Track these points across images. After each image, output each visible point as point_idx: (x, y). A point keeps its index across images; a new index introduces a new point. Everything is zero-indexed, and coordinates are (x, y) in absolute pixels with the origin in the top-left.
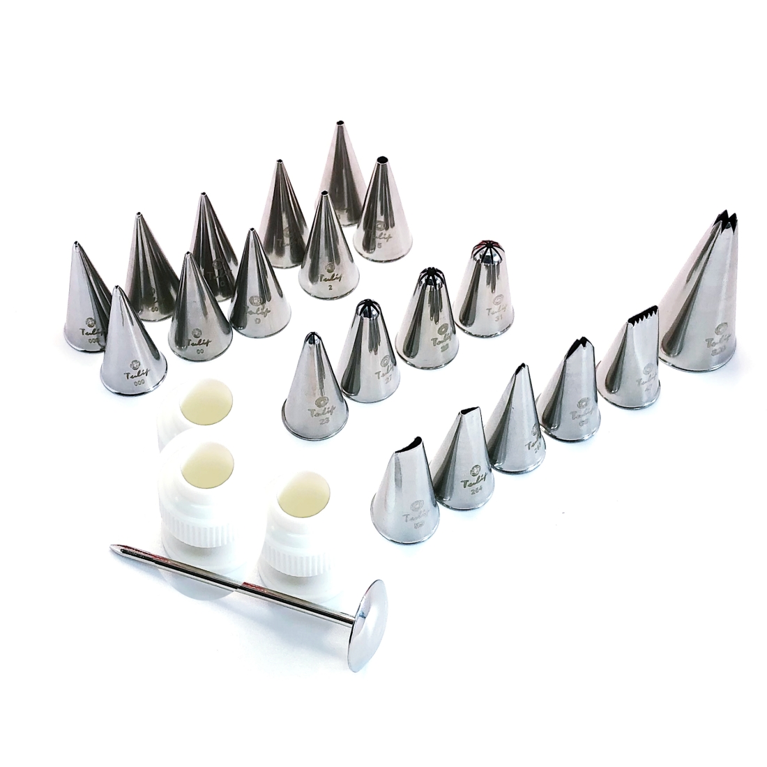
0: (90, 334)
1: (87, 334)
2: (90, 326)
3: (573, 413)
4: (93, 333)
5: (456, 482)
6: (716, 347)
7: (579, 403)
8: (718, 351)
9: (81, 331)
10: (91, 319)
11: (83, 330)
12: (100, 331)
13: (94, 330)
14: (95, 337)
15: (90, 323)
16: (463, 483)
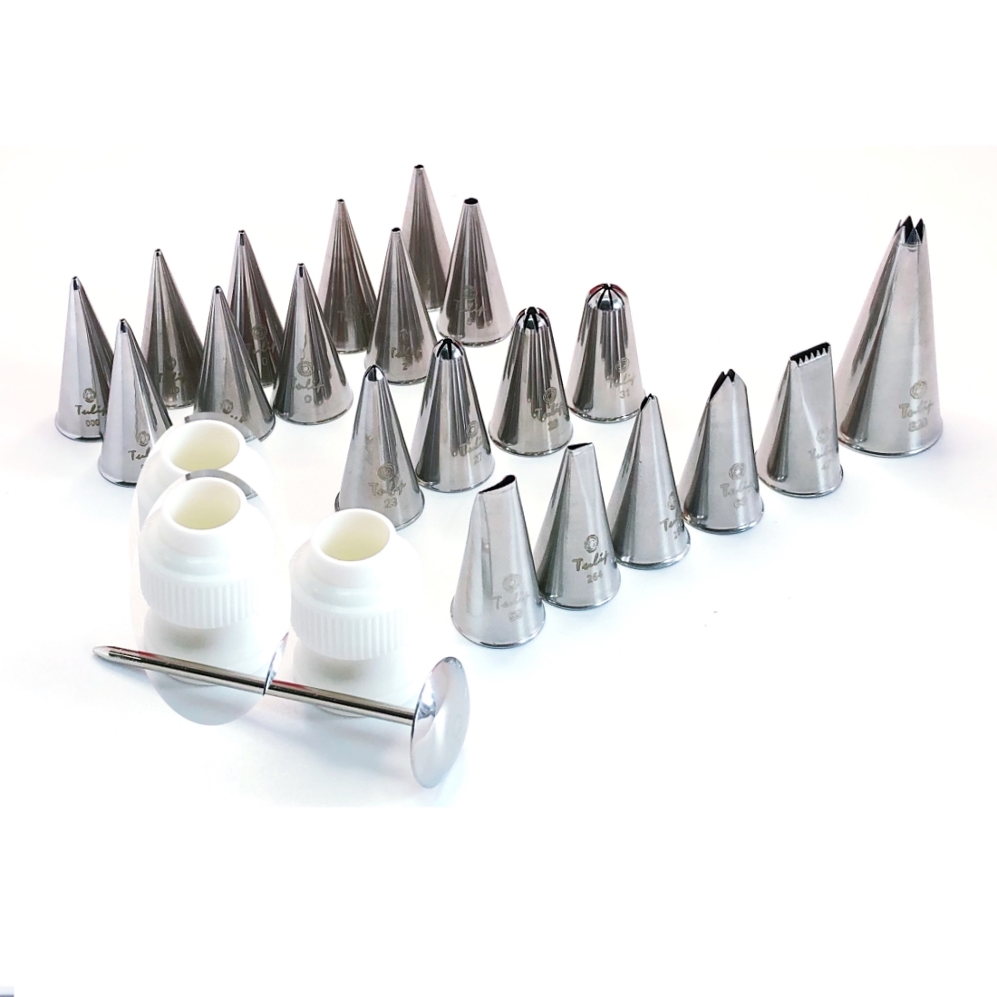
0: (89, 413)
1: (84, 413)
2: (88, 401)
3: (724, 486)
4: (92, 412)
5: (565, 561)
6: (915, 418)
7: (731, 469)
8: (917, 425)
9: (77, 408)
10: (90, 389)
11: (79, 407)
12: (101, 409)
13: (94, 407)
14: (94, 417)
15: (89, 396)
16: (575, 563)
